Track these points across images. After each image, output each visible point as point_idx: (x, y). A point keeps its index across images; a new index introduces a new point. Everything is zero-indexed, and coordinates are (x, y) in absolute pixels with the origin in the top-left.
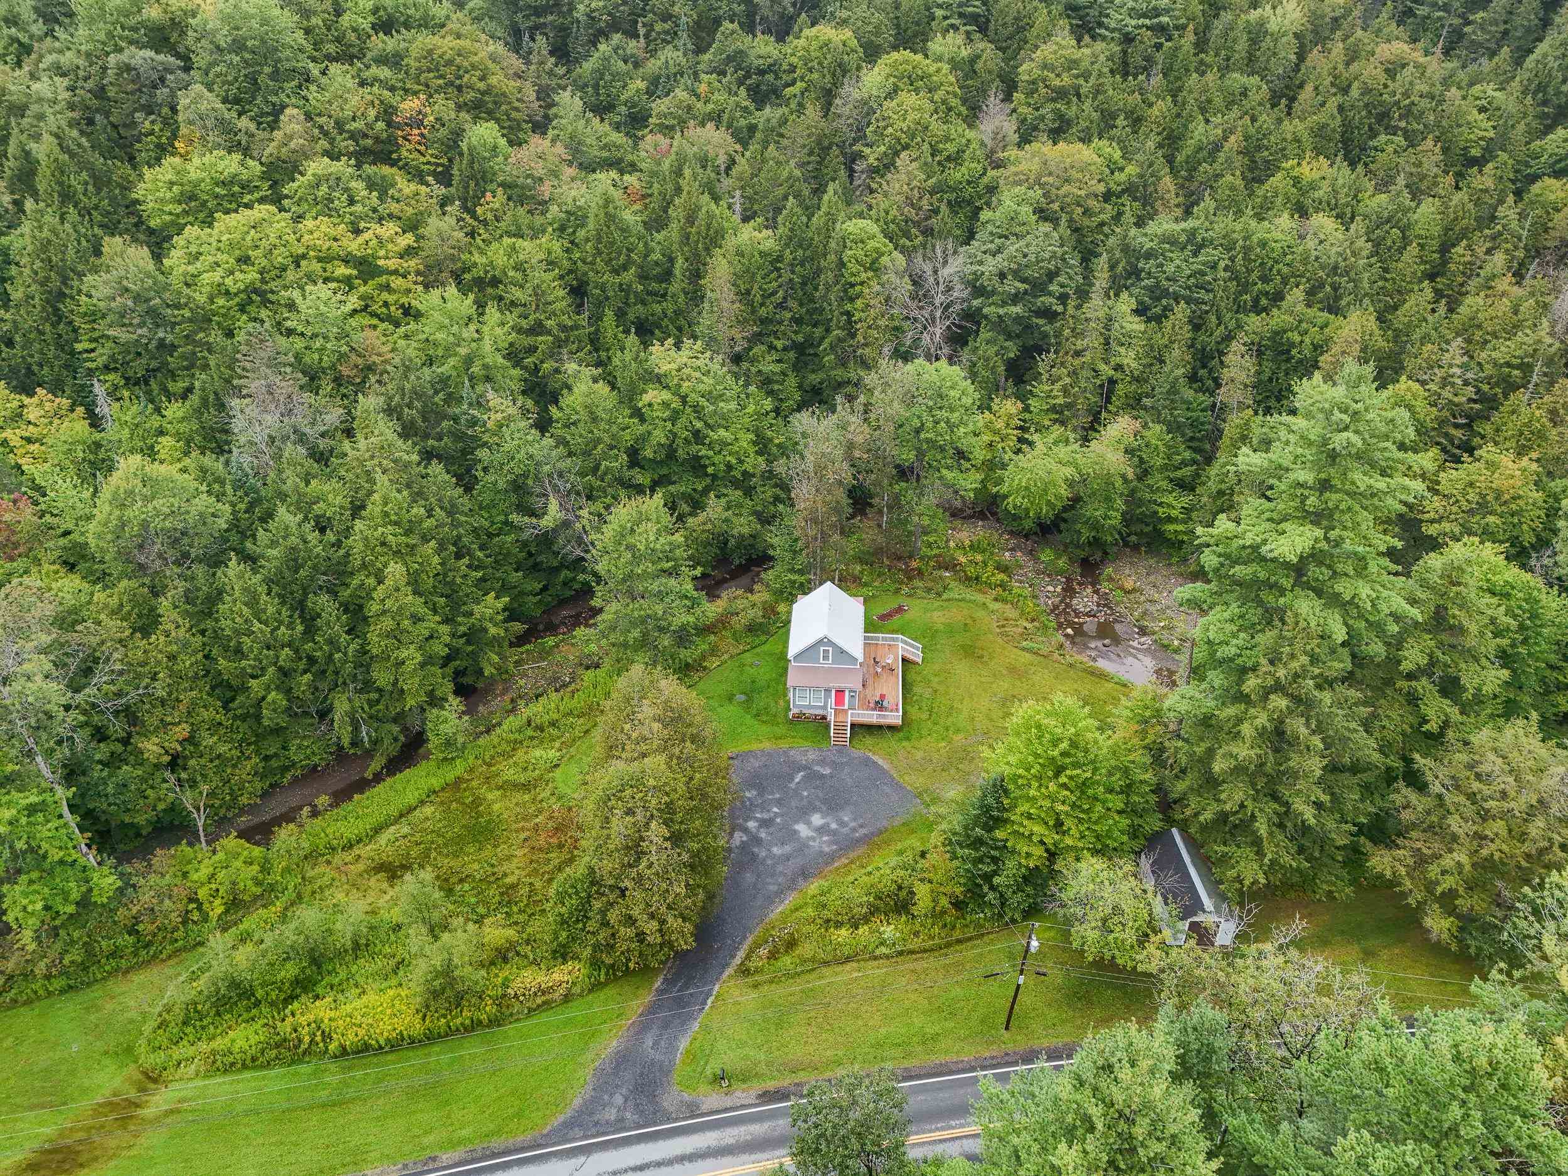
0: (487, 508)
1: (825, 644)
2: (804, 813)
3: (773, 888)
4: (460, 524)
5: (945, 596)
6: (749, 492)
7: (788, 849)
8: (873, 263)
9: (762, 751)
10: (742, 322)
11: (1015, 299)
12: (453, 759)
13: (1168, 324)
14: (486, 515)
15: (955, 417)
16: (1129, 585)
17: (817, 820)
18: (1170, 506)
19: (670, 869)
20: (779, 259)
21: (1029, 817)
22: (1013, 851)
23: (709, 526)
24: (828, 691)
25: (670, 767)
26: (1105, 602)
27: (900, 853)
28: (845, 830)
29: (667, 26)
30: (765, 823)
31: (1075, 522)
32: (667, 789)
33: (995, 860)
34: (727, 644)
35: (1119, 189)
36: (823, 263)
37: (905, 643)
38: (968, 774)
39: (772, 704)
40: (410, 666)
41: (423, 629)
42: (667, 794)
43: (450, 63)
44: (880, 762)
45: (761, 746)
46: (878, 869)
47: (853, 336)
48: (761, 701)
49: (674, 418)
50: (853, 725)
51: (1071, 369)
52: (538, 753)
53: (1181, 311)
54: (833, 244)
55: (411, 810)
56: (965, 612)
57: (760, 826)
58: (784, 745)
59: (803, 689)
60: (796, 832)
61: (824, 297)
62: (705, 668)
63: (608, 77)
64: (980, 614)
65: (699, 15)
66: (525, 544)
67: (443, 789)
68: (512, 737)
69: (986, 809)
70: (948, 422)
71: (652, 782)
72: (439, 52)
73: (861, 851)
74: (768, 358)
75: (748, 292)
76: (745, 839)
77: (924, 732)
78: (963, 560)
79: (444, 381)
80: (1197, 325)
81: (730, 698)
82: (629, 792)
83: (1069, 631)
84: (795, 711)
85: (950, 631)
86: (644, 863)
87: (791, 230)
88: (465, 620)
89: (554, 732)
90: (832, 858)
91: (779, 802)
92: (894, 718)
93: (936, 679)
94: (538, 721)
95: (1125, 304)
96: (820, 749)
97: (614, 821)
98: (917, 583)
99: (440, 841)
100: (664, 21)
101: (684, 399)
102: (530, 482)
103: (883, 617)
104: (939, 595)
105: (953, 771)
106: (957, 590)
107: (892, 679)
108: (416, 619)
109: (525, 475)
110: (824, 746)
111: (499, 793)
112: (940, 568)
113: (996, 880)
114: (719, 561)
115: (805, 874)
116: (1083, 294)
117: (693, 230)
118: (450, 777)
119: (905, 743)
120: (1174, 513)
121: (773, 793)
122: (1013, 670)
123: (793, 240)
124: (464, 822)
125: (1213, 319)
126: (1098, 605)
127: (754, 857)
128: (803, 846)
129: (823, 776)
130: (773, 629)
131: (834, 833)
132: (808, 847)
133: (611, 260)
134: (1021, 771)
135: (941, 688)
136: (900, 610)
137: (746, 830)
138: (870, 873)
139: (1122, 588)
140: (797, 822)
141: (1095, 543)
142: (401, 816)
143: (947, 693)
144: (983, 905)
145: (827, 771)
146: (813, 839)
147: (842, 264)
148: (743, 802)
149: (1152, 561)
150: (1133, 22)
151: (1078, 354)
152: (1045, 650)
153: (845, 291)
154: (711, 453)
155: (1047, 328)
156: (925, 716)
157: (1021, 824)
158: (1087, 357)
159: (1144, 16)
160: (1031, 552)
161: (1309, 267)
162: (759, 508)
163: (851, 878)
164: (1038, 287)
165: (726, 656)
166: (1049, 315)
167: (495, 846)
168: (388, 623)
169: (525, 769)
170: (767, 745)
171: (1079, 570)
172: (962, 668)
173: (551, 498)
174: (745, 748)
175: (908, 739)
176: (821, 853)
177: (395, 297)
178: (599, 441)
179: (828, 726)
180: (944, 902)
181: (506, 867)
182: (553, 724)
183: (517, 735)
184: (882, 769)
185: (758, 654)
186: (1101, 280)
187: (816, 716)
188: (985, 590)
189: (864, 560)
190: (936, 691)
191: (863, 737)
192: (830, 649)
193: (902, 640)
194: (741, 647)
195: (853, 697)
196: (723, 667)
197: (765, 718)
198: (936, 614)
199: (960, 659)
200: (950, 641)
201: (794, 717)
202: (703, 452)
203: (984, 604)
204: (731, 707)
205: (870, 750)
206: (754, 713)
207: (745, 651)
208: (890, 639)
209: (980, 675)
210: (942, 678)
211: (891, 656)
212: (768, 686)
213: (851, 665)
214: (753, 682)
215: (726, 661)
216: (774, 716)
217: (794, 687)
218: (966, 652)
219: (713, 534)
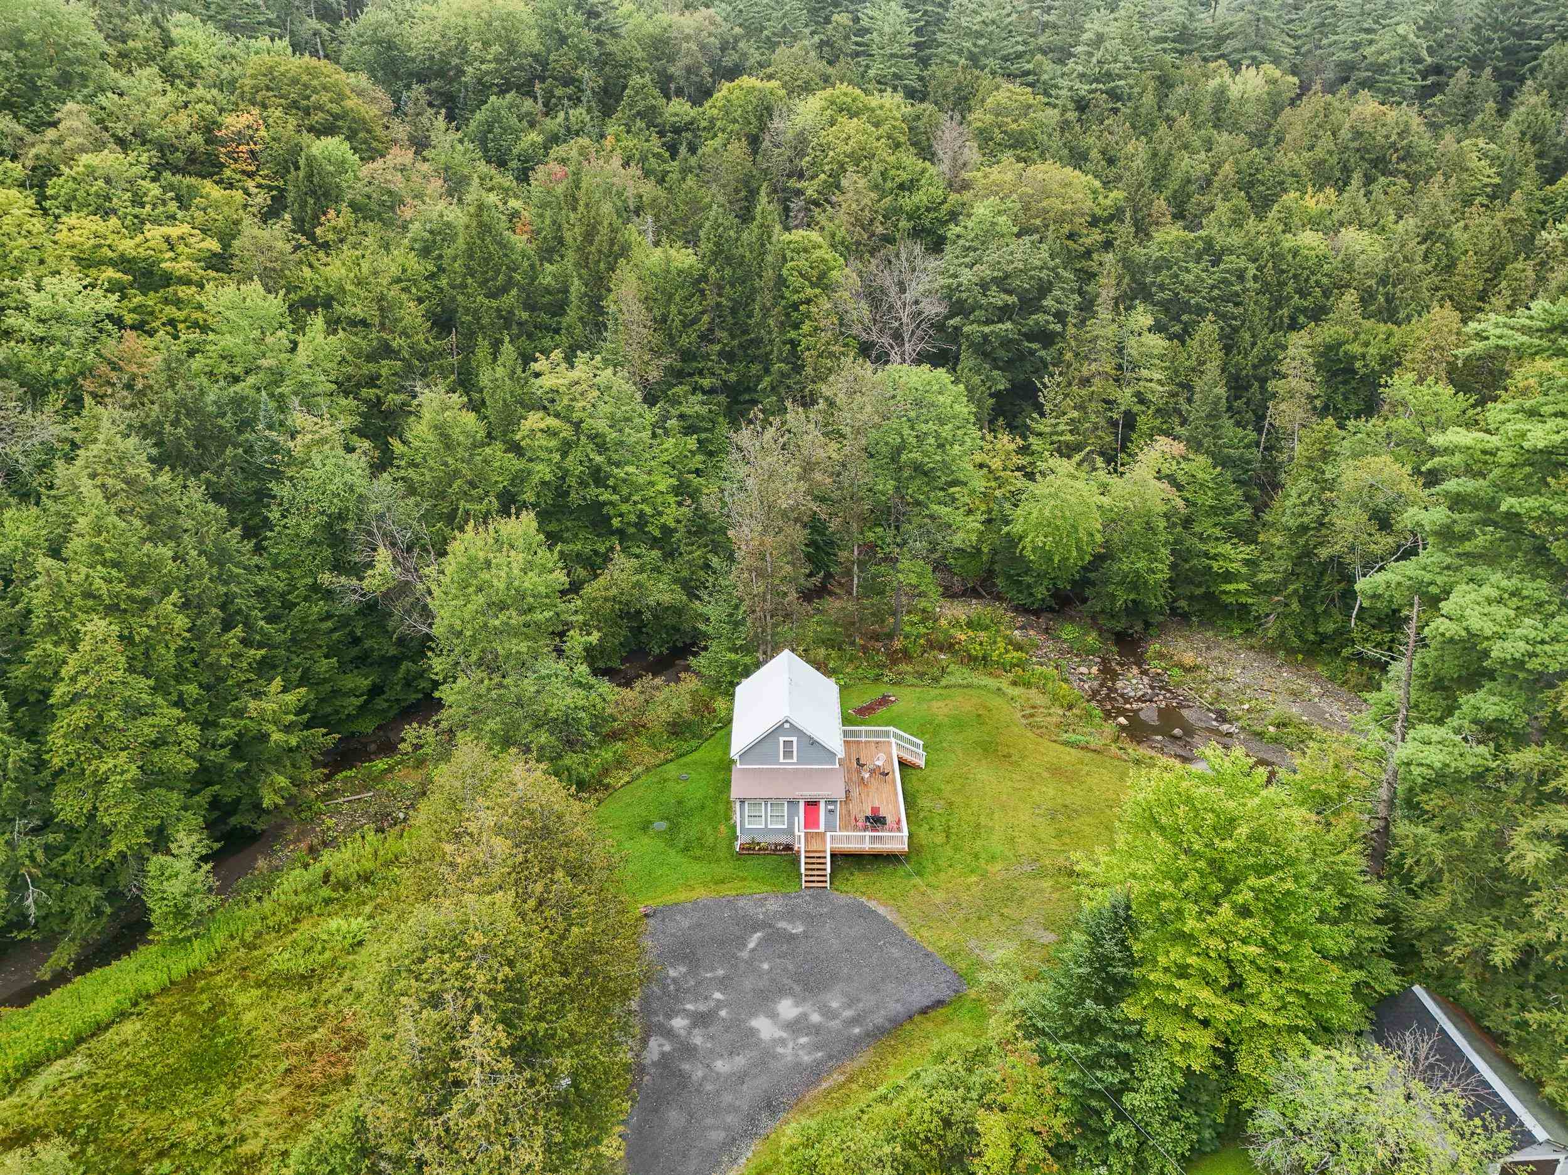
0: (285, 565)
1: (787, 733)
2: (764, 1000)
3: (718, 1136)
4: (233, 577)
5: (944, 682)
6: (670, 555)
7: (740, 1061)
8: (819, 278)
9: (695, 902)
10: (657, 352)
11: (1004, 313)
12: (188, 939)
13: (1194, 344)
14: (283, 575)
15: (946, 431)
16: (1189, 658)
17: (787, 1009)
18: (1225, 558)
19: (512, 1113)
20: (704, 278)
21: (1183, 972)
22: (1158, 1041)
23: (614, 591)
24: (792, 803)
25: (522, 915)
26: (1159, 684)
27: (940, 1058)
28: (835, 1024)
29: (570, 90)
30: (701, 1020)
31: (1106, 583)
32: (510, 952)
33: (1125, 1061)
34: (643, 752)
35: (1106, 214)
36: (757, 283)
37: (901, 738)
38: (1020, 922)
39: (709, 830)
40: (115, 785)
41: (147, 728)
42: (511, 963)
43: (295, 81)
44: (881, 910)
45: (694, 895)
46: (899, 1089)
47: (798, 369)
48: (691, 829)
49: (566, 448)
50: (833, 855)
51: (1078, 400)
52: (334, 923)
53: (1208, 328)
54: (769, 258)
55: (100, 1028)
56: (974, 701)
57: (694, 1025)
58: (729, 890)
59: (755, 802)
60: (753, 1032)
61: (761, 324)
62: (607, 787)
63: (497, 130)
64: (996, 702)
65: (606, 82)
66: (345, 621)
67: (164, 990)
68: (296, 900)
69: (1102, 963)
70: (937, 436)
71: (479, 939)
72: (282, 69)
73: (864, 1058)
74: (693, 399)
75: (664, 319)
76: (667, 1048)
77: (942, 863)
78: (963, 637)
79: (238, 402)
80: (1229, 343)
81: (645, 827)
82: (433, 962)
83: (1122, 720)
84: (742, 839)
85: (959, 725)
86: (458, 1104)
87: (717, 244)
88: (233, 722)
89: (366, 890)
90: (816, 1074)
91: (723, 983)
92: (896, 841)
93: (949, 788)
94: (341, 874)
95: (1142, 317)
96: (786, 895)
97: (405, 1021)
98: (903, 667)
99: (139, 1081)
100: (566, 85)
101: (577, 425)
102: (350, 526)
103: (861, 711)
104: (936, 680)
105: (995, 919)
106: (958, 674)
107: (887, 788)
108: (136, 711)
109: (341, 517)
110: (791, 889)
111: (256, 992)
112: (932, 647)
113: (1129, 1100)
114: (632, 652)
115: (771, 1106)
116: (1087, 307)
117: (593, 249)
118: (180, 968)
119: (917, 880)
120: (1234, 567)
121: (713, 969)
122: (1056, 771)
123: (720, 254)
124: (188, 1046)
125: (1247, 336)
126: (1152, 688)
127: (683, 1080)
128: (766, 1055)
129: (793, 937)
130: (707, 731)
131: (817, 1030)
132: (775, 1057)
133: (487, 281)
134: (1168, 886)
135: (958, 800)
136: (884, 701)
137: (669, 1034)
138: (883, 1099)
139: (1181, 666)
140: (753, 1014)
141: (1136, 609)
142: (80, 1040)
143: (967, 806)
144: (1105, 1150)
145: (798, 929)
146: (783, 1042)
147: (781, 282)
148: (664, 987)
149: (1210, 634)
150: (1087, 87)
151: (1086, 382)
152: (1095, 742)
153: (788, 315)
154: (615, 498)
155: (1043, 353)
156: (940, 839)
157: (1171, 988)
158: (1097, 384)
159: (1097, 81)
160: (1047, 631)
161: (1355, 274)
162: (685, 574)
163: (852, 1110)
164: (1030, 303)
165: (639, 769)
166: (1047, 338)
167: (234, 1087)
168: (80, 715)
169: (308, 950)
170: (700, 893)
171: (1115, 649)
172: (984, 774)
173: (382, 550)
174: (670, 899)
175: (919, 874)
176: (797, 1066)
177: (185, 313)
178: (456, 473)
179: (795, 861)
180: (1034, 1148)
181: (246, 1124)
182: (366, 878)
183: (302, 897)
184: (884, 920)
185: (686, 765)
186: (1106, 290)
187: (776, 845)
188: (998, 672)
189: (829, 643)
190: (951, 804)
191: (852, 874)
192: (794, 739)
193: (895, 735)
194: (662, 755)
195: (831, 811)
196: (634, 785)
197: (698, 853)
198: (935, 704)
199: (979, 760)
200: (960, 738)
201: (742, 849)
202: (606, 496)
203: (999, 689)
204: (646, 840)
205: (863, 893)
206: (682, 846)
207: (667, 761)
208: (877, 734)
209: (1011, 779)
210: (958, 786)
211: (882, 756)
212: (703, 808)
213: (827, 763)
214: (679, 803)
215: (639, 776)
216: (713, 849)
217: (742, 802)
218: (985, 750)
219: (620, 602)
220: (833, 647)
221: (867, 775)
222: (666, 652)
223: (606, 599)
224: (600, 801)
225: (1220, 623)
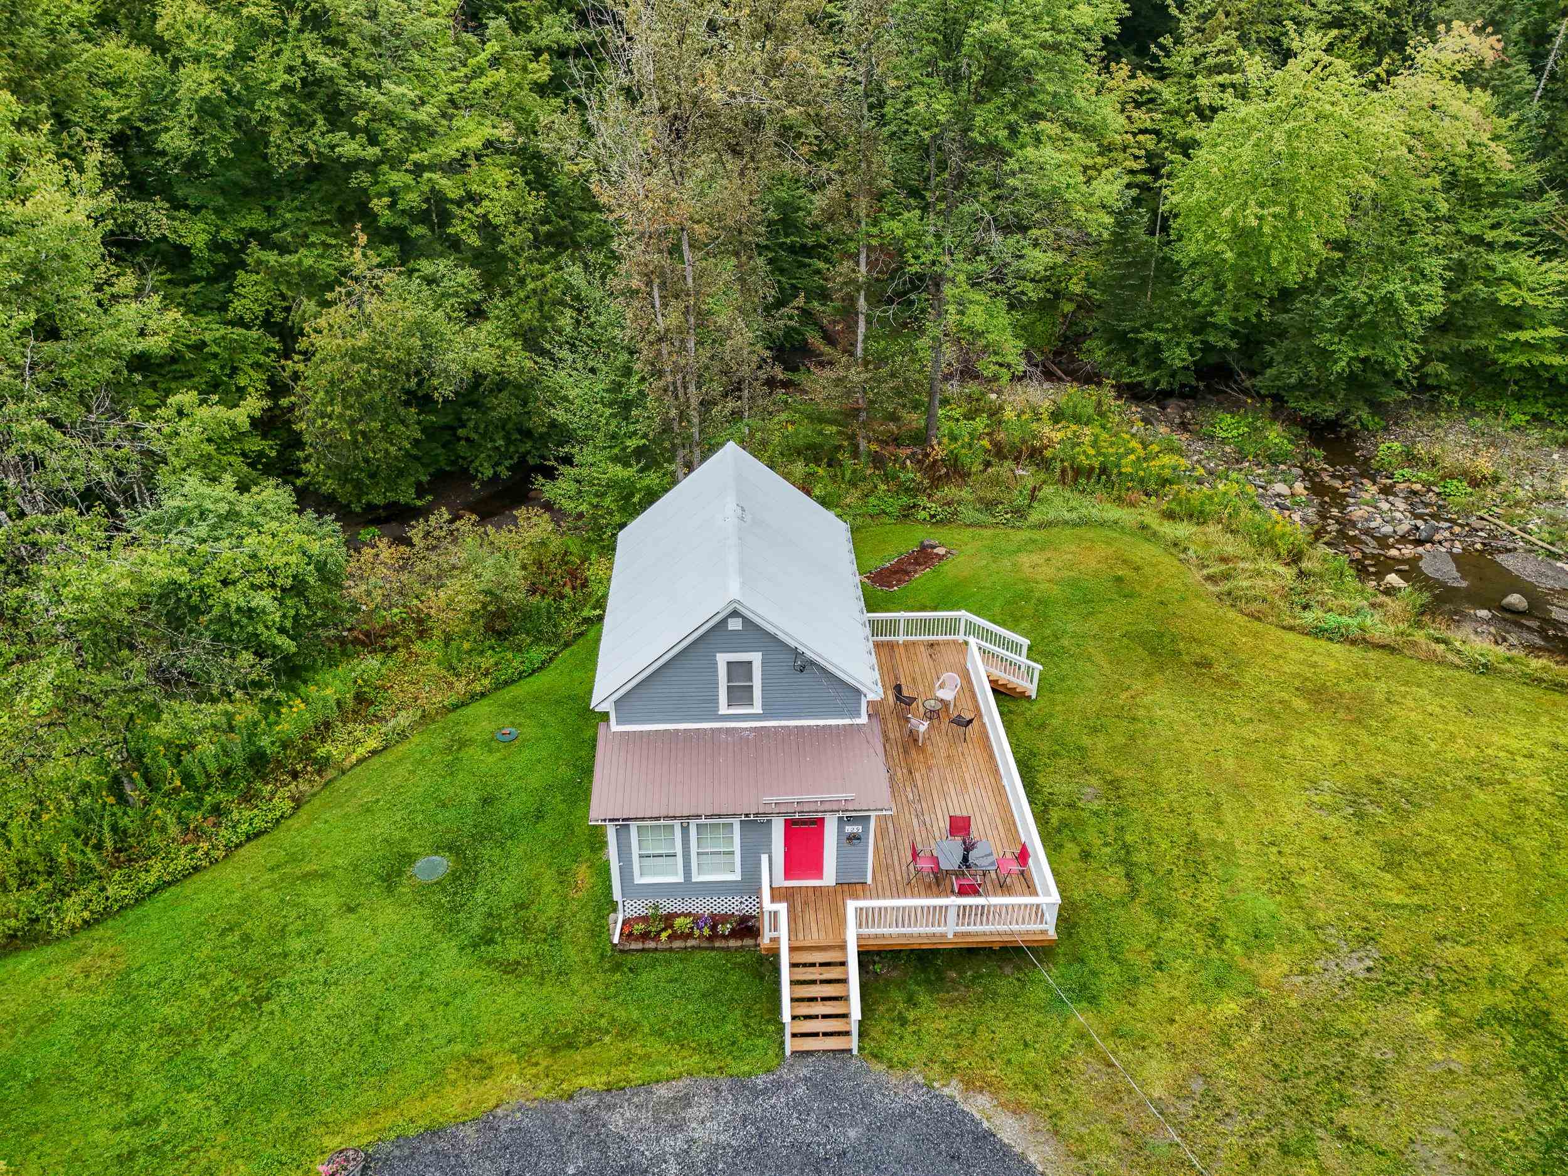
1: (736, 642)
5: (1034, 517)
9: (487, 1123)
24: (754, 823)
37: (985, 634)
39: (548, 882)
45: (489, 1093)
48: (506, 878)
50: (866, 957)
56: (1102, 550)
58: (585, 1075)
59: (659, 822)
62: (322, 764)
64: (1145, 552)
77: (1137, 956)
78: (1056, 436)
81: (393, 872)
84: (627, 909)
85: (1084, 599)
92: (1024, 914)
93: (1101, 743)
96: (741, 1085)
103: (889, 580)
104: (1020, 513)
106: (1059, 501)
107: (971, 757)
110: (756, 1062)
112: (1000, 456)
122: (1320, 696)
130: (568, 627)
135: (1129, 773)
136: (924, 556)
139: (1460, 475)
143: (1155, 788)
154: (373, 154)
160: (1184, 426)
165: (403, 719)
175: (1086, 994)
179: (764, 969)
185: (515, 705)
187: (715, 920)
188: (1134, 496)
189: (813, 453)
190: (1114, 784)
191: (912, 1002)
192: (756, 658)
193: (971, 629)
194: (460, 686)
195: (853, 838)
196: (389, 757)
197: (515, 949)
198: (1025, 559)
199: (1148, 675)
200: (1092, 626)
201: (627, 936)
202: (351, 148)
203: (1144, 527)
204: (388, 914)
205: (950, 1069)
206: (475, 927)
207: (474, 697)
208: (926, 626)
209: (1230, 718)
210: (1121, 740)
211: (951, 678)
212: (539, 816)
213: (841, 715)
214: (487, 801)
215: (403, 736)
216: (555, 934)
217: (623, 825)
218: (1153, 652)
219: (380, 363)
220: (817, 461)
221: (923, 727)
222: (505, 474)
223: (354, 356)
224: (298, 803)
225: (1480, 406)
